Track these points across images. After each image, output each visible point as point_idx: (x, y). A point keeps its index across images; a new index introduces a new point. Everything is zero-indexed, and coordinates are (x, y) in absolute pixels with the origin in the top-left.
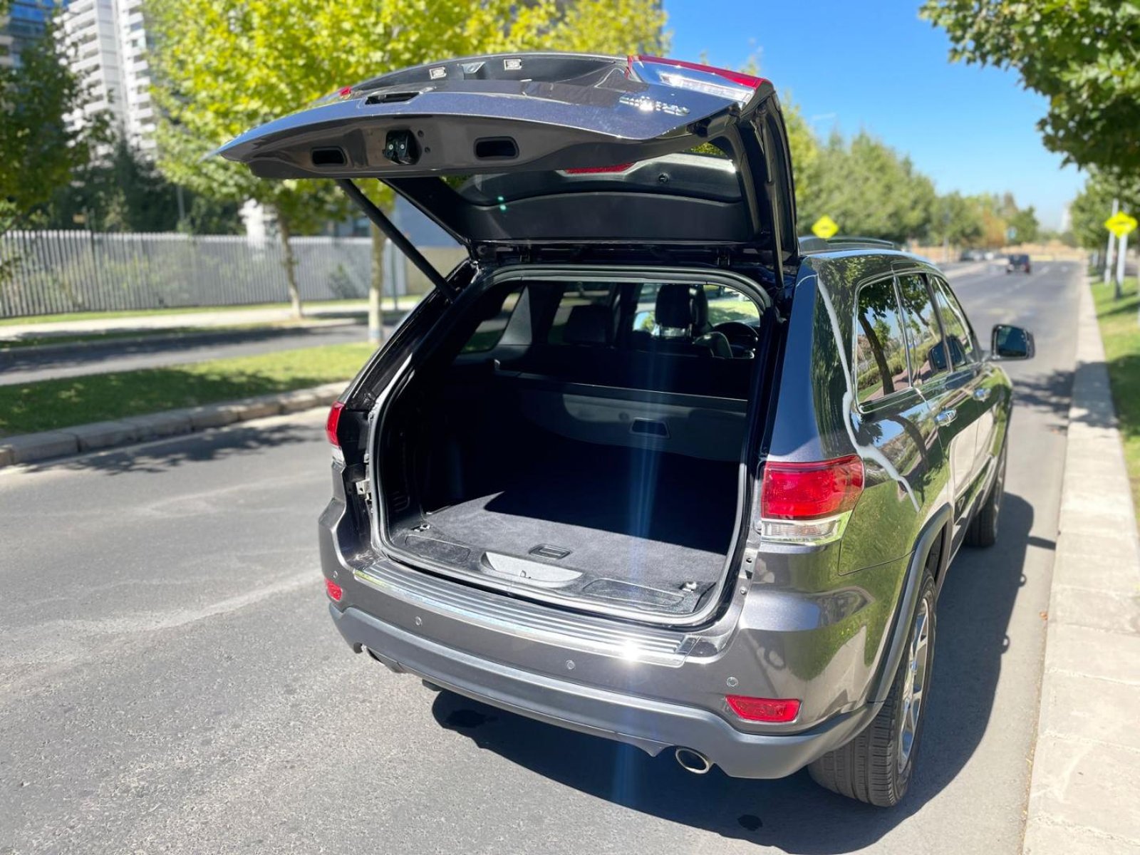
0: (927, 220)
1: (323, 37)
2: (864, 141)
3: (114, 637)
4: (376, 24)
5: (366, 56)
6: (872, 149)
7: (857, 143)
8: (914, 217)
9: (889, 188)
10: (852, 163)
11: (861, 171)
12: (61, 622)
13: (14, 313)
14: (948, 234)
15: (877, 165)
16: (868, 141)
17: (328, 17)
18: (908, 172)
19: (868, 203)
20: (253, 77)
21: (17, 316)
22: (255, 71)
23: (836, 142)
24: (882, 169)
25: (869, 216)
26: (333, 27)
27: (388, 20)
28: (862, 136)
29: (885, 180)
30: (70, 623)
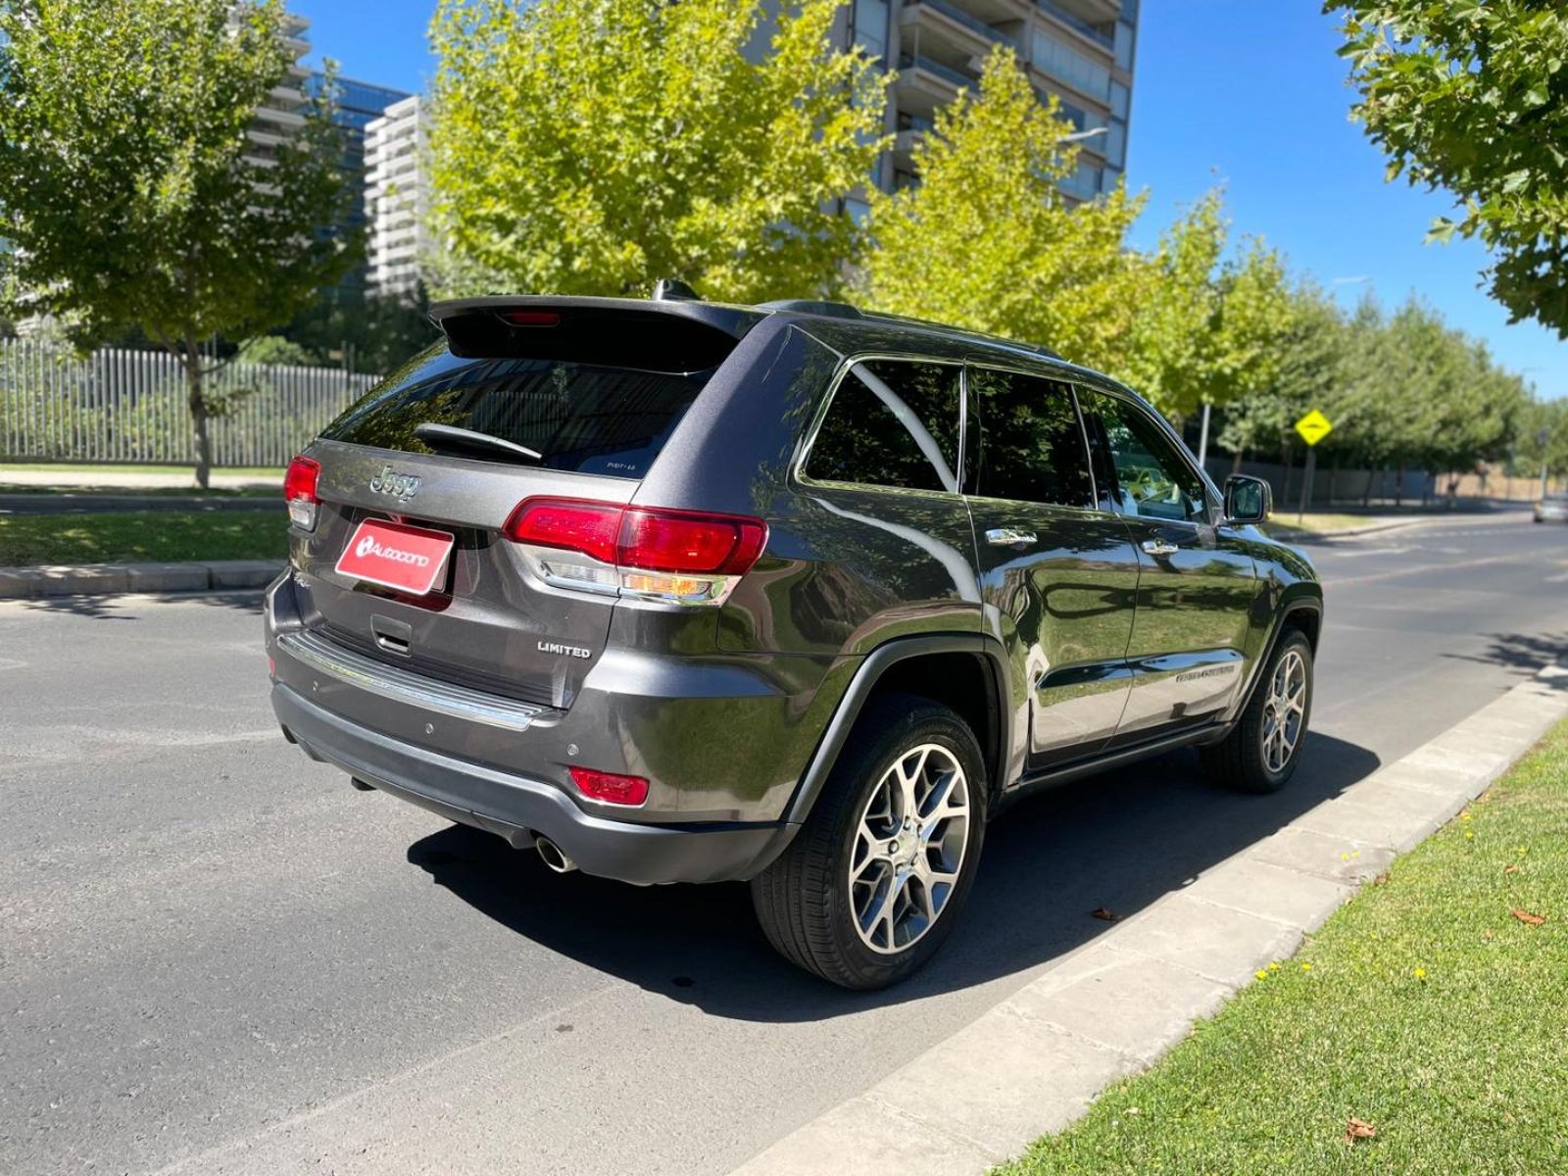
0: (1507, 434)
1: (584, 129)
2: (1413, 317)
3: (119, 745)
4: (655, 118)
5: (637, 154)
6: (1424, 330)
7: (1401, 320)
8: (1486, 429)
9: (1447, 385)
10: (1389, 345)
11: (1404, 357)
12: (74, 727)
13: (245, 461)
14: (1548, 460)
15: (1430, 351)
16: (1420, 320)
17: (589, 104)
18: (1483, 368)
19: (1412, 403)
20: (495, 173)
21: (248, 466)
22: (497, 167)
23: (1367, 315)
24: (1437, 358)
25: (1410, 421)
26: (594, 117)
27: (670, 113)
28: (1410, 311)
29: (1441, 373)
30: (82, 729)
